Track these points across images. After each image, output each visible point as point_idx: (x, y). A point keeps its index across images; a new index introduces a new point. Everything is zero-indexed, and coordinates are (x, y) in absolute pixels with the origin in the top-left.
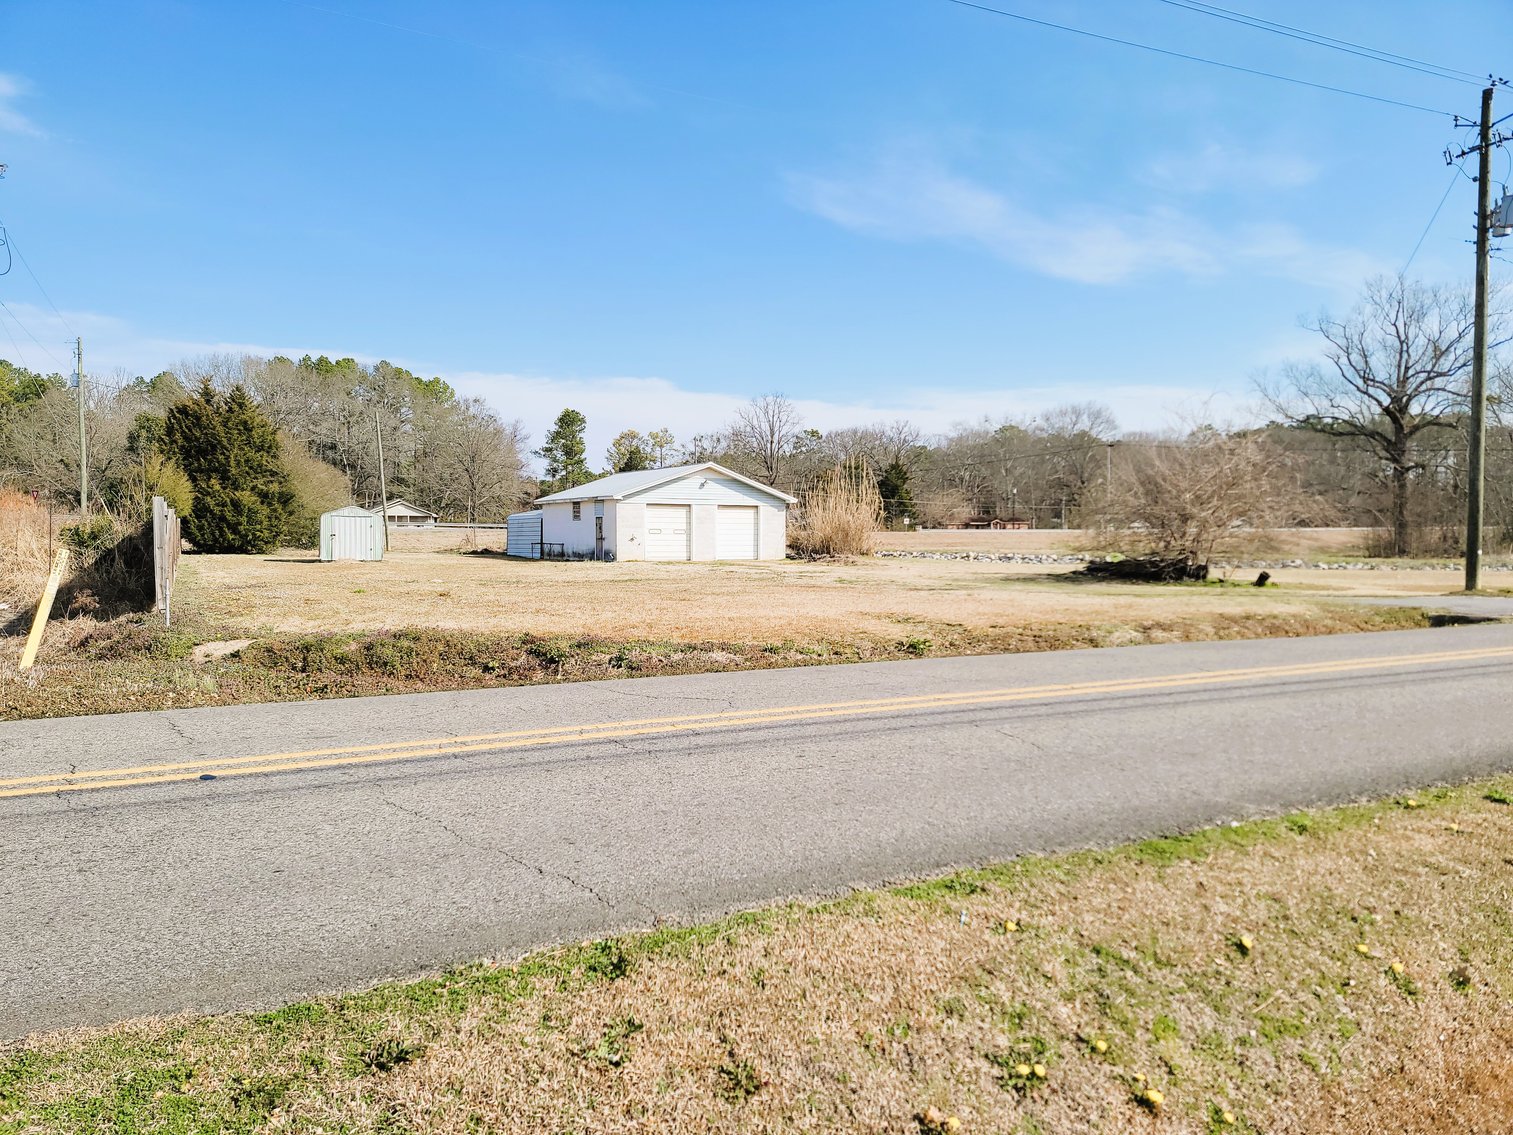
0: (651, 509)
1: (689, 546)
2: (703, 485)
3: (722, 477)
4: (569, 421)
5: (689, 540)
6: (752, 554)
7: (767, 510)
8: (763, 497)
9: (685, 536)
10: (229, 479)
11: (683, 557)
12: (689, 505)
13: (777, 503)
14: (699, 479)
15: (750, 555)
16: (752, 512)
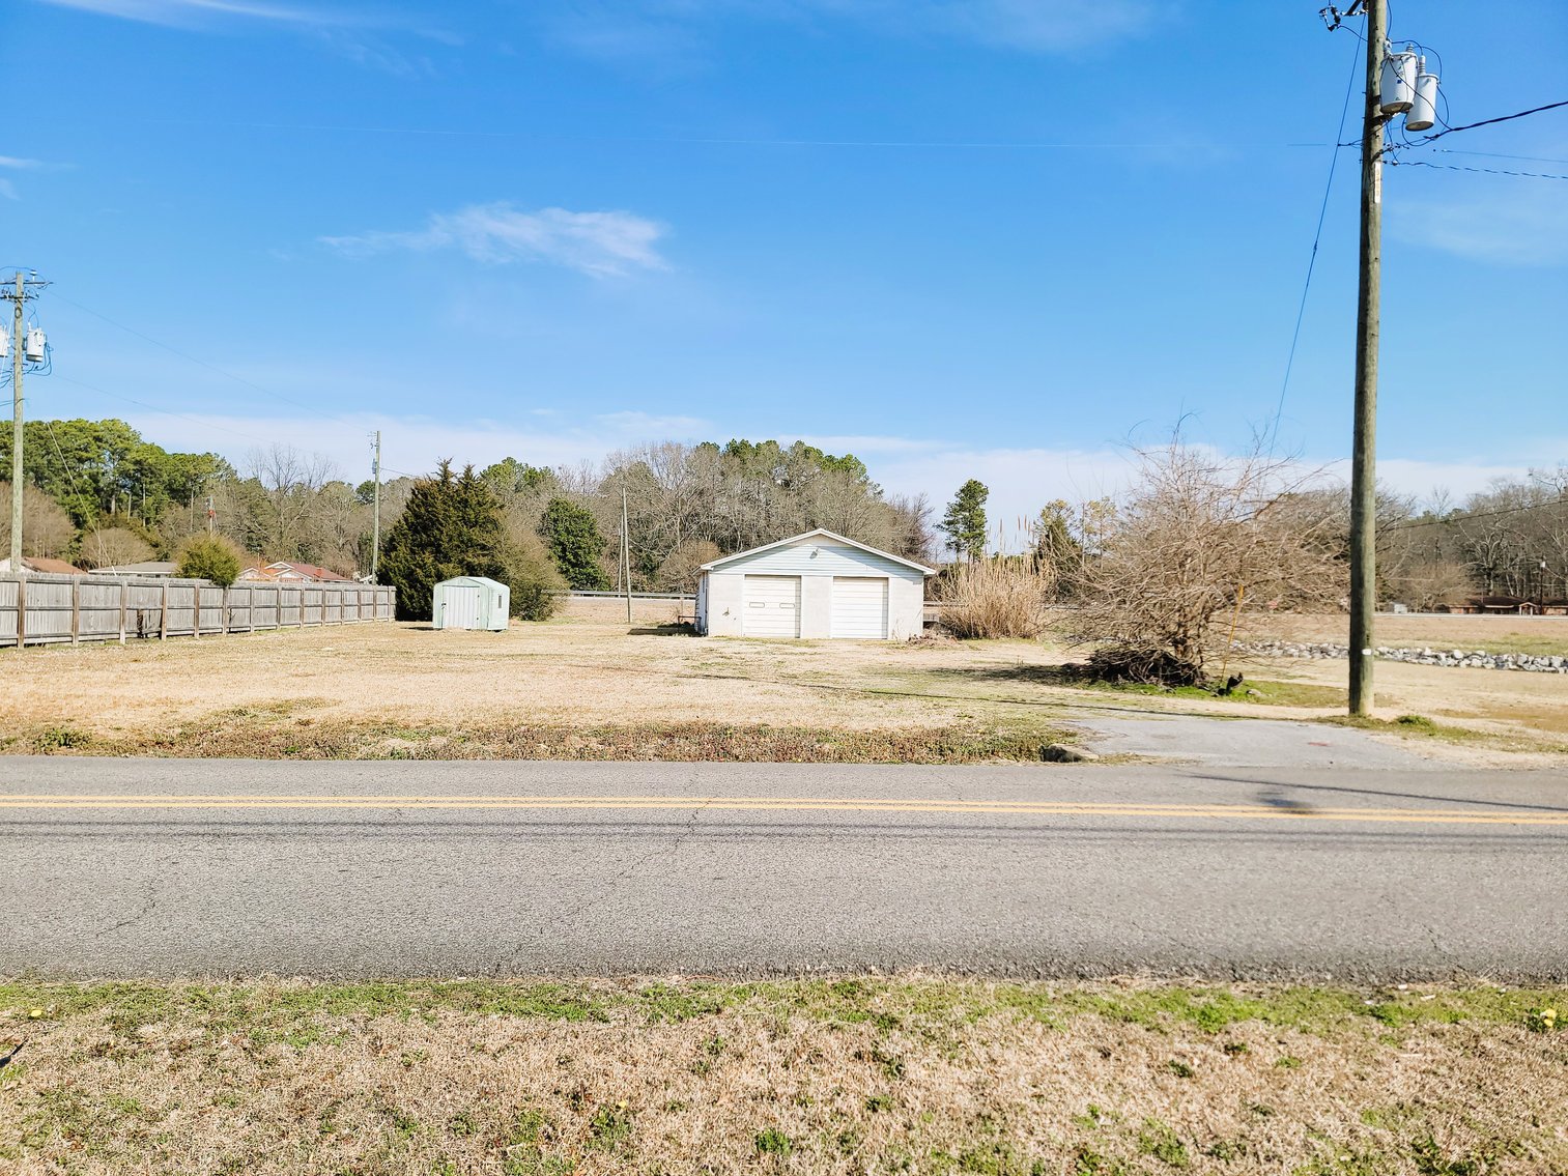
0: (749, 580)
1: (798, 621)
2: (815, 554)
3: (835, 545)
4: (972, 493)
5: (799, 616)
6: (880, 633)
7: (898, 582)
8: (895, 568)
9: (794, 610)
10: (440, 552)
11: (792, 633)
12: (800, 577)
13: (910, 574)
14: (809, 547)
15: (878, 634)
16: (881, 584)
